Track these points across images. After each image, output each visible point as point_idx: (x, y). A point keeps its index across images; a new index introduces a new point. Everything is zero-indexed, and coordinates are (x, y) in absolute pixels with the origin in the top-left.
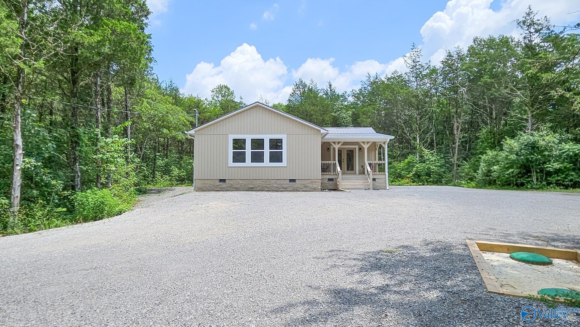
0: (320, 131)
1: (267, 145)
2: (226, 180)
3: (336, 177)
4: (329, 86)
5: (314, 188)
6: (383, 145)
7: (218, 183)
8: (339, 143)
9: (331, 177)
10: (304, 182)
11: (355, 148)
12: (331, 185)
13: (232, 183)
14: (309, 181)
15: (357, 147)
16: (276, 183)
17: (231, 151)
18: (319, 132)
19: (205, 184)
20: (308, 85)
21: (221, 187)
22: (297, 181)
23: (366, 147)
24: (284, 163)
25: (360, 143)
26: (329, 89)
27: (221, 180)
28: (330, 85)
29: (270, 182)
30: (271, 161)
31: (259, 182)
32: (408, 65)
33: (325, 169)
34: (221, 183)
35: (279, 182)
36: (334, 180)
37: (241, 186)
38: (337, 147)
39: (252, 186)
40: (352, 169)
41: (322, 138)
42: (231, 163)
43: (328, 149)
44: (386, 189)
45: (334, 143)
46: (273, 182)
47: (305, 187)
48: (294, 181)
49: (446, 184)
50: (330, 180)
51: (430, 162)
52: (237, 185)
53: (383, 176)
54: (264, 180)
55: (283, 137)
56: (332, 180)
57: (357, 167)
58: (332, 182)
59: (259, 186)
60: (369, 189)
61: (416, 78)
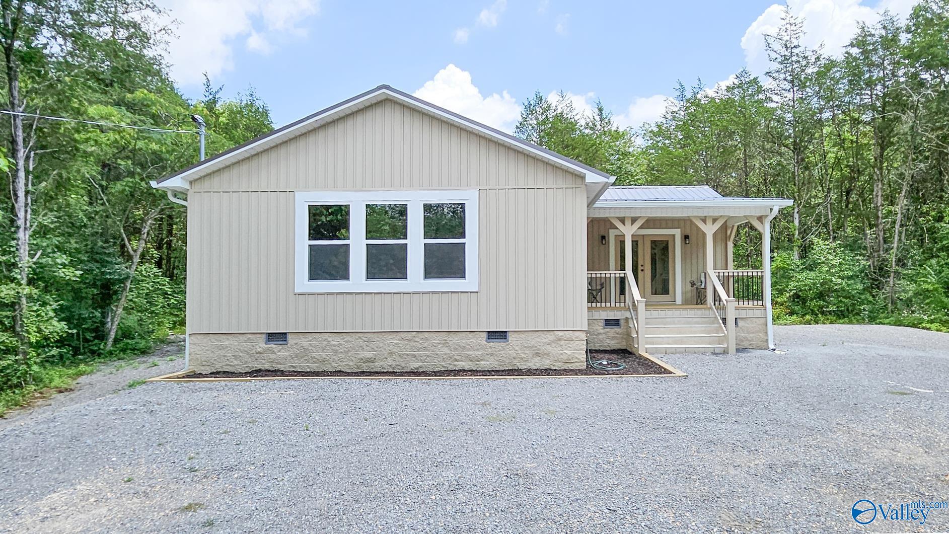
0: (582, 177)
1: (416, 222)
2: (289, 337)
3: (628, 315)
4: (597, 111)
5: (565, 357)
6: (756, 224)
7: (261, 344)
8: (634, 220)
9: (612, 316)
10: (534, 340)
11: (674, 236)
12: (613, 338)
13: (306, 344)
14: (551, 337)
15: (677, 233)
16: (445, 344)
17: (303, 243)
18: (579, 181)
19: (221, 348)
20: (553, 105)
21: (273, 356)
22: (511, 337)
23: (709, 230)
24: (471, 281)
25: (694, 220)
26: (598, 118)
27: (272, 337)
28: (600, 110)
29: (427, 339)
30: (429, 273)
31: (394, 340)
32: (774, 55)
33: (595, 293)
34: (272, 346)
35: (454, 340)
36: (622, 322)
37: (336, 352)
38: (629, 231)
39: (369, 355)
40: (666, 291)
41: (589, 205)
42: (302, 281)
43: (603, 237)
44: (767, 348)
45: (622, 220)
46: (436, 339)
47: (537, 354)
48: (501, 335)
49: (872, 320)
50: (609, 323)
51: (830, 268)
52: (323, 349)
53: (758, 313)
54: (409, 336)
55: (469, 198)
56: (615, 323)
57: (679, 285)
58: (617, 329)
59: (391, 353)
60: (725, 352)
61: (792, 82)
